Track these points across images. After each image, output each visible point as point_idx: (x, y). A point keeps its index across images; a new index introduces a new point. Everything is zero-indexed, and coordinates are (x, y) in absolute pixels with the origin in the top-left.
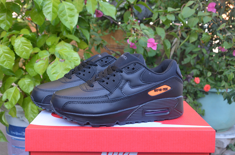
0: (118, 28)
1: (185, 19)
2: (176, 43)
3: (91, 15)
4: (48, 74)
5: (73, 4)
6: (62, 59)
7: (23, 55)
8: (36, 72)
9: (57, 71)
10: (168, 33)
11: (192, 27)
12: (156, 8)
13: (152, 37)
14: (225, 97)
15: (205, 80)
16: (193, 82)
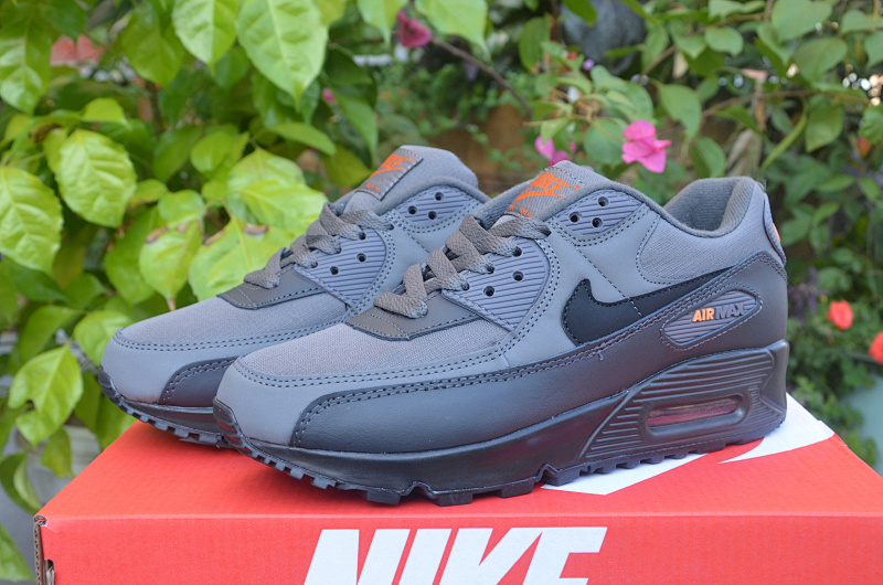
0: (498, 96)
1: (785, 44)
2: (744, 154)
3: (381, 40)
6: (259, 223)
7: (95, 209)
8: (149, 286)
9: (232, 276)
10: (713, 111)
11: (818, 80)
12: (657, 11)
13: (646, 123)
15: (876, 315)
16: (825, 322)
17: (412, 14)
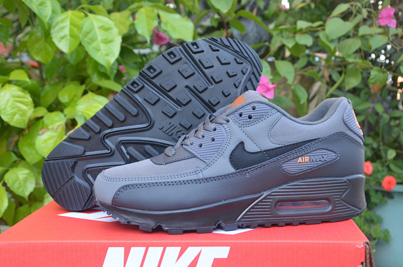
1: (332, 41)
2: (318, 92)
3: (146, 42)
5: (110, 18)
7: (15, 120)
8: (40, 155)
10: (301, 72)
17: (160, 30)
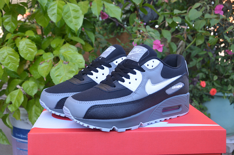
0: (123, 30)
1: (191, 21)
2: (182, 46)
3: (96, 17)
4: (51, 77)
5: (78, 5)
6: (66, 61)
7: (27, 57)
8: (40, 75)
9: (60, 74)
10: (174, 36)
11: (199, 30)
12: (161, 11)
13: (158, 39)
14: (231, 102)
15: (211, 84)
16: (199, 86)
17: (104, 12)
